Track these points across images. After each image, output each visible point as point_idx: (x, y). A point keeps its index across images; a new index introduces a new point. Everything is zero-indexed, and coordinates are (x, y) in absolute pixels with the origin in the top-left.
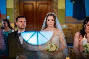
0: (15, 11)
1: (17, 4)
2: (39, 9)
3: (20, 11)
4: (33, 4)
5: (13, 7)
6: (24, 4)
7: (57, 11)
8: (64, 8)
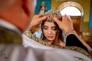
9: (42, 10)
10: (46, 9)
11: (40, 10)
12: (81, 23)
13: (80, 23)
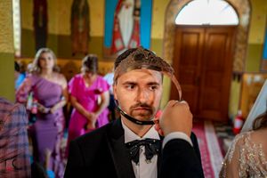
0: (166, 44)
1: (170, 31)
2: (210, 43)
3: (175, 45)
4: (198, 34)
5: (162, 37)
6: (183, 33)
7: (245, 49)
8: (262, 41)
9: (127, 7)
10: (139, 4)
11: (118, 8)
12: (240, 46)
13: (236, 47)
